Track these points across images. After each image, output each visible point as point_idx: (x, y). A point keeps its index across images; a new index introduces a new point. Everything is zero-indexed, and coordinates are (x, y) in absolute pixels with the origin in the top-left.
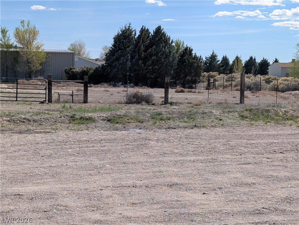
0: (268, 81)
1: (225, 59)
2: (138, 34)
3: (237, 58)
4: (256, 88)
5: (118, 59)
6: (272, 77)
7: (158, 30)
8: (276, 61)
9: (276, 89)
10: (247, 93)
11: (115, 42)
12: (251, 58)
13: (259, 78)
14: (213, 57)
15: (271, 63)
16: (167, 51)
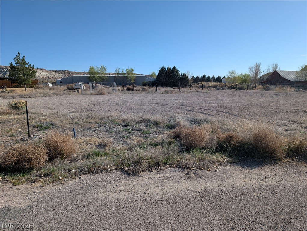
1: (209, 77)
2: (166, 69)
3: (213, 76)
5: (159, 78)
7: (174, 67)
14: (204, 76)
16: (177, 75)
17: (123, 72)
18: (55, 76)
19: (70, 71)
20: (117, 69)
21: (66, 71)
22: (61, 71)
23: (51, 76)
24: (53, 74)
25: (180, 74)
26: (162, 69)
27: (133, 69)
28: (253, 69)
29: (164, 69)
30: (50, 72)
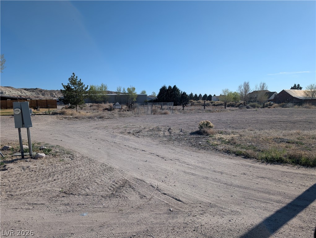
0: (212, 103)
1: (196, 95)
2: (168, 88)
3: (200, 95)
4: (208, 105)
5: (161, 97)
6: (213, 101)
7: (175, 86)
8: (215, 95)
9: (214, 105)
10: (206, 107)
11: (160, 91)
12: (205, 94)
13: (209, 102)
15: (213, 96)
16: (178, 93)
17: (124, 90)
18: (27, 95)
19: (42, 89)
20: (119, 88)
21: (38, 89)
22: (31, 89)
23: (22, 94)
24: (24, 93)
25: (181, 93)
26: (163, 87)
27: (135, 88)
28: (243, 88)
29: (165, 88)
30: (21, 90)
